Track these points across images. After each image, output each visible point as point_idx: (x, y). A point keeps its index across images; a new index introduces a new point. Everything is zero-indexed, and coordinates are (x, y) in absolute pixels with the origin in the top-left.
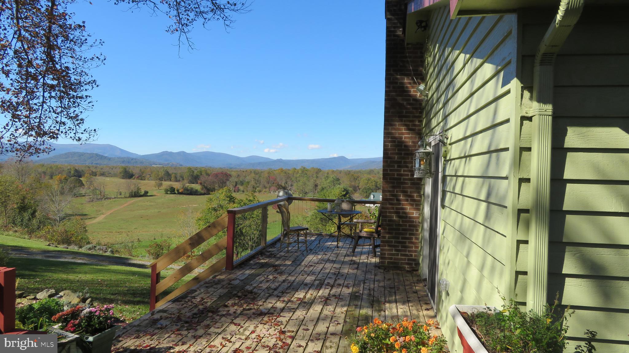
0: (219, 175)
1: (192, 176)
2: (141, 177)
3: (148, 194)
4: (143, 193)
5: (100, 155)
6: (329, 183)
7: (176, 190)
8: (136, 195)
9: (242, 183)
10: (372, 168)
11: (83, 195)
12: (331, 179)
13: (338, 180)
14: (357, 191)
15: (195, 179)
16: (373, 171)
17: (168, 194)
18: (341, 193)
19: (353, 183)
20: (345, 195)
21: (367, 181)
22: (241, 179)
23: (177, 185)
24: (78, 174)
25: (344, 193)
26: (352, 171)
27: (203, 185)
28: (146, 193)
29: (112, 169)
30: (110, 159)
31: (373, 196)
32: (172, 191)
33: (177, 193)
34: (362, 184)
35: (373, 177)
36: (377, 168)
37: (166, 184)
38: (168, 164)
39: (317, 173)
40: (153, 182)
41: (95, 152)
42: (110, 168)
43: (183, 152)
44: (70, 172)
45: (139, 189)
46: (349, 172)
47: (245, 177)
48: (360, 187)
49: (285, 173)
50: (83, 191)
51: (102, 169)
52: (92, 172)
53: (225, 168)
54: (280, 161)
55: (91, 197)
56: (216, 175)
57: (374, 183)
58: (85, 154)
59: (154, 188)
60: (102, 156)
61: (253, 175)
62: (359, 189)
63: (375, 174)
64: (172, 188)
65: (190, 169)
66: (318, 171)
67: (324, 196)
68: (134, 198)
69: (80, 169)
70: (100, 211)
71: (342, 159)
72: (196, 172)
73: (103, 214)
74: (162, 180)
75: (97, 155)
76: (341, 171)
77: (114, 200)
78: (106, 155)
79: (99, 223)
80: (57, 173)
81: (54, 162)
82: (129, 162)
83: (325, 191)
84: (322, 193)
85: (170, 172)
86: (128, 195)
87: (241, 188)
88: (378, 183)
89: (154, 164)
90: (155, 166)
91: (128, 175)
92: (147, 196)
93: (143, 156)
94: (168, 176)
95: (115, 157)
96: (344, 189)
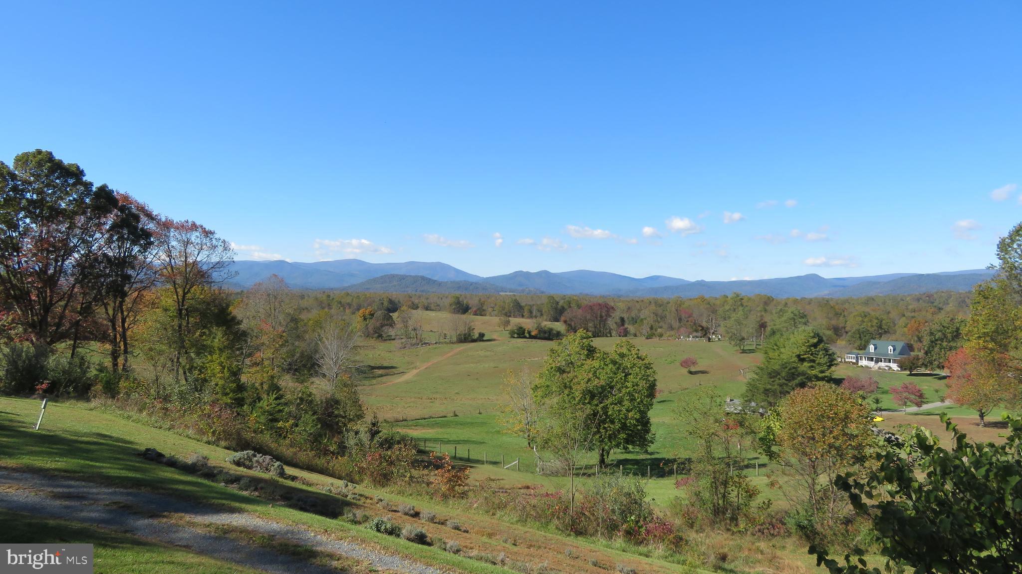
0: (595, 307)
1: (556, 309)
2: (480, 312)
3: (484, 339)
4: (476, 336)
5: (427, 279)
6: (785, 322)
7: (526, 332)
8: (466, 338)
9: (634, 321)
10: (872, 294)
11: (393, 338)
12: (788, 315)
13: (803, 316)
14: (841, 336)
15: (558, 312)
16: (873, 299)
17: (514, 337)
18: (808, 341)
19: (834, 322)
20: (815, 345)
21: (861, 319)
22: (633, 315)
23: (528, 324)
24: (393, 307)
25: (815, 340)
26: (832, 299)
27: (569, 325)
28: (482, 335)
29: (442, 299)
30: (440, 284)
31: (873, 347)
32: (521, 333)
33: (528, 336)
34: (852, 323)
35: (873, 310)
36: (880, 295)
37: (516, 321)
38: (523, 291)
39: (766, 303)
40: (496, 320)
41: (421, 274)
42: (439, 298)
43: (546, 273)
44: (382, 304)
45: (471, 329)
46: (827, 301)
47: (640, 310)
48: (847, 329)
49: (709, 304)
50: (392, 332)
51: (427, 299)
52: (413, 303)
53: (610, 296)
54: (701, 284)
55: (403, 341)
56: (591, 308)
57: (876, 321)
58: (407, 276)
59: (497, 328)
60: (430, 279)
61: (653, 307)
62: (847, 333)
63: (879, 305)
64: (521, 328)
65: (551, 298)
66: (767, 302)
67: (776, 345)
68: (462, 344)
69: (396, 301)
70: (412, 363)
71: (813, 279)
72: (561, 303)
73: (415, 368)
74: (510, 316)
75: (423, 278)
76: (811, 300)
77: (435, 346)
78: (435, 279)
79: (407, 382)
80: (365, 305)
81: (367, 289)
82: (466, 289)
83: (777, 336)
84: (772, 341)
85: (523, 304)
86: (455, 339)
87: (631, 328)
88: (884, 321)
89: (503, 291)
90: (504, 293)
91: (462, 308)
92: (483, 341)
93: (487, 278)
94: (518, 308)
95: (447, 282)
96: (815, 334)
